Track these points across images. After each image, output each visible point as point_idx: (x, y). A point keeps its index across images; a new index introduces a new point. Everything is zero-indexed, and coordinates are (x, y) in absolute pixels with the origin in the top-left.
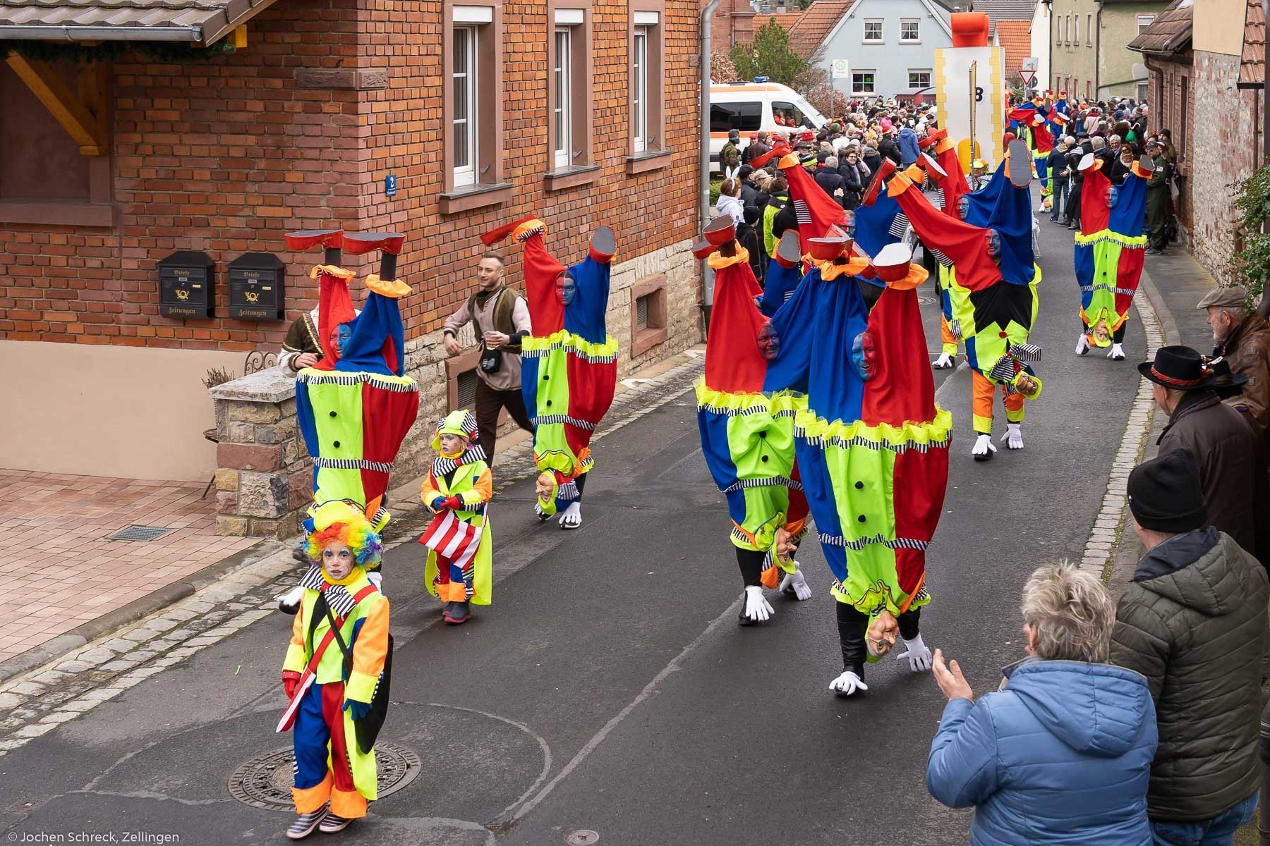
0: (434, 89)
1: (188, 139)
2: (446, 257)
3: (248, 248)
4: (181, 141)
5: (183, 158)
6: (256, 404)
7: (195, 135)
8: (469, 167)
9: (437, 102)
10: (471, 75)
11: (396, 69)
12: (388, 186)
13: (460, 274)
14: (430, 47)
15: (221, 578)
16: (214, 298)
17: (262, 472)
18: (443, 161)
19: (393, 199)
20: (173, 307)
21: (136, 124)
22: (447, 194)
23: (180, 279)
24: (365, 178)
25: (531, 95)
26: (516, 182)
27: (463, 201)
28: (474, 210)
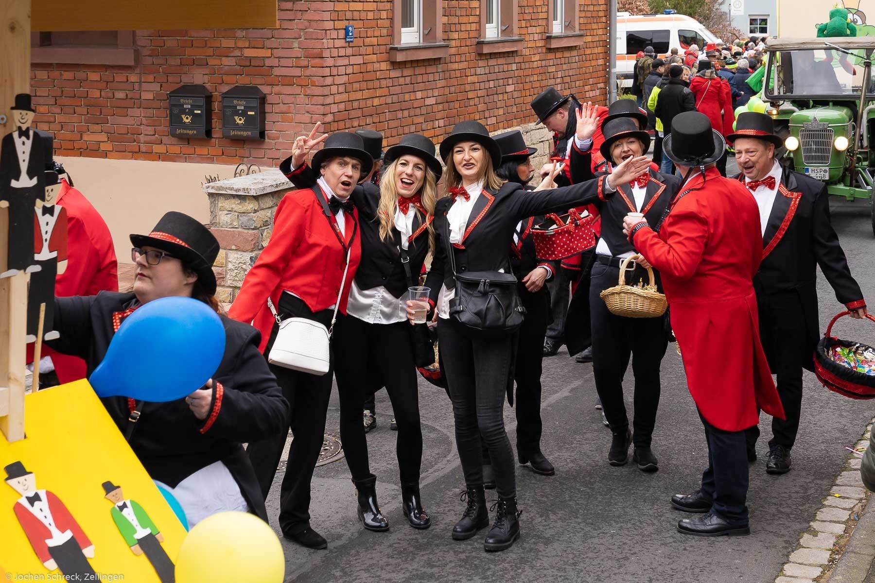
2: (395, 98)
3: (237, 82)
6: (239, 197)
8: (415, 29)
13: (406, 113)
16: (211, 122)
17: (244, 252)
20: (180, 129)
22: (396, 46)
26: (453, 43)
27: (409, 52)
28: (417, 61)
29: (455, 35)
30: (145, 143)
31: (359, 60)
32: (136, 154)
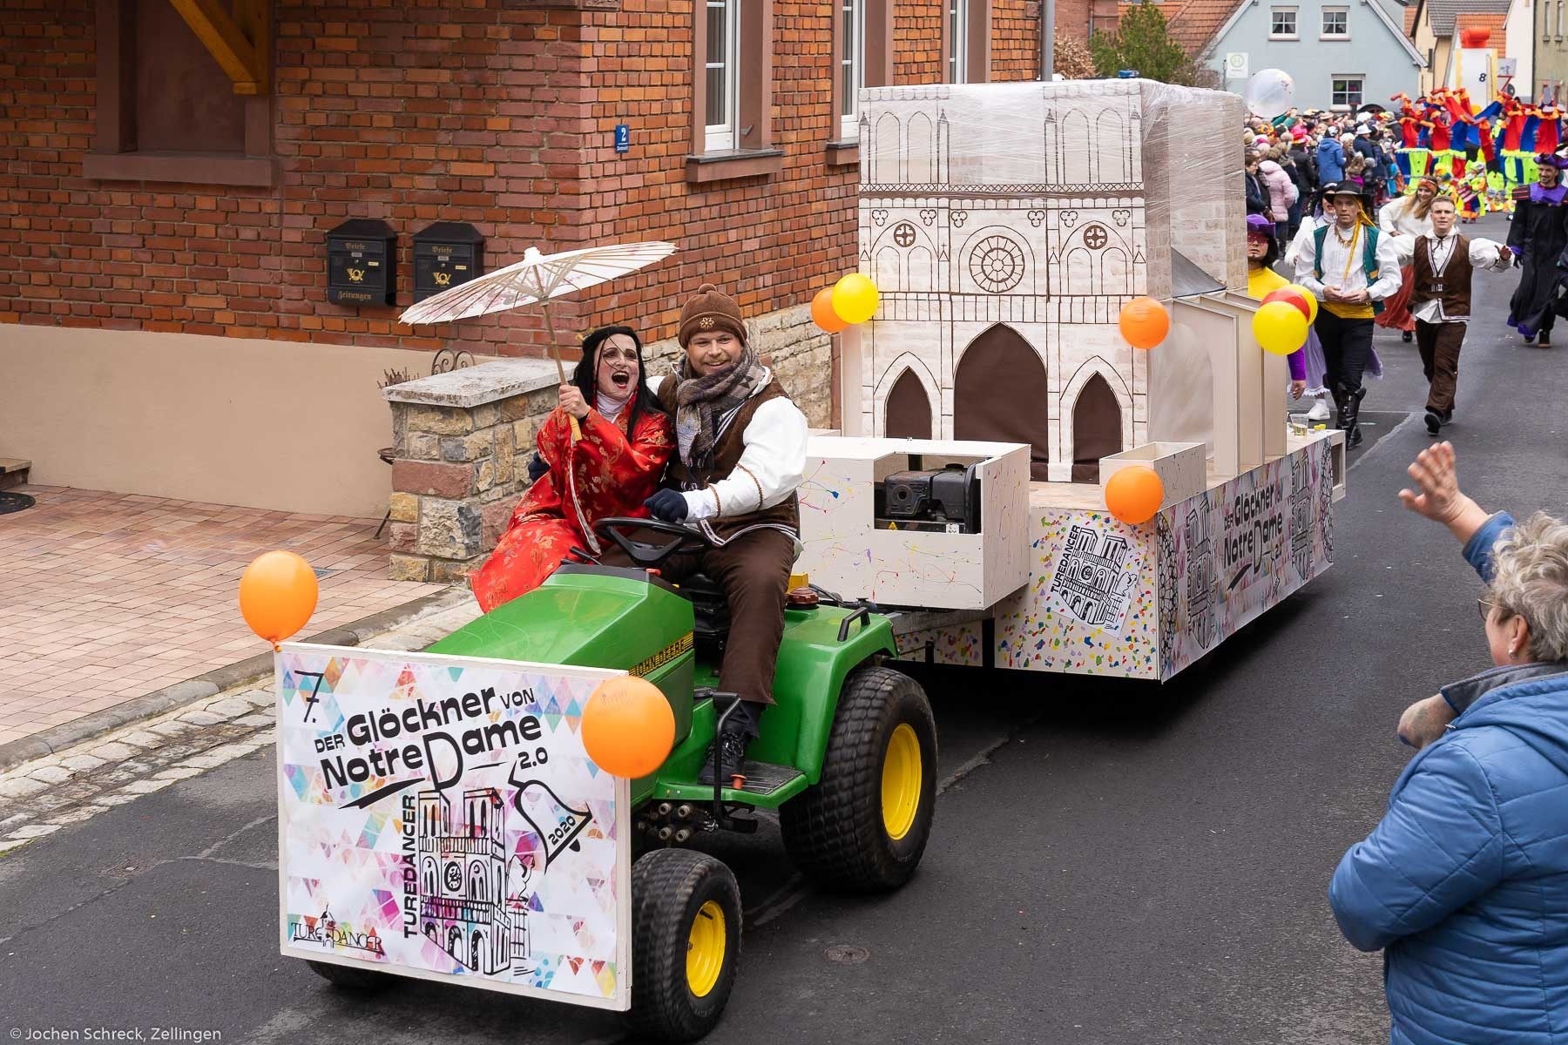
1: (367, 74)
2: (694, 241)
3: (438, 217)
4: (357, 77)
5: (359, 100)
6: (442, 409)
7: (377, 70)
8: (727, 126)
9: (685, 35)
12: (618, 139)
13: (712, 265)
15: (392, 629)
16: (395, 281)
17: (448, 499)
18: (691, 115)
19: (624, 156)
20: (344, 291)
21: (303, 56)
22: (696, 157)
23: (353, 255)
24: (589, 125)
25: (810, 36)
26: (788, 150)
27: (719, 167)
28: (732, 180)
29: (792, 137)
30: (288, 312)
31: (636, 181)
32: (274, 330)
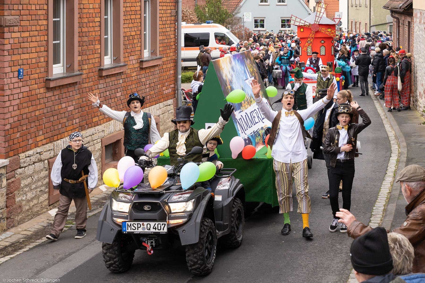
0: (43, 26)
2: (49, 109)
8: (61, 64)
9: (44, 33)
10: (62, 19)
11: (24, 16)
12: (19, 74)
13: (56, 117)
14: (41, 6)
18: (47, 62)
19: (22, 80)
22: (49, 78)
24: (8, 70)
25: (92, 29)
26: (84, 72)
27: (58, 81)
28: (63, 85)
29: (86, 67)
31: (26, 89)
